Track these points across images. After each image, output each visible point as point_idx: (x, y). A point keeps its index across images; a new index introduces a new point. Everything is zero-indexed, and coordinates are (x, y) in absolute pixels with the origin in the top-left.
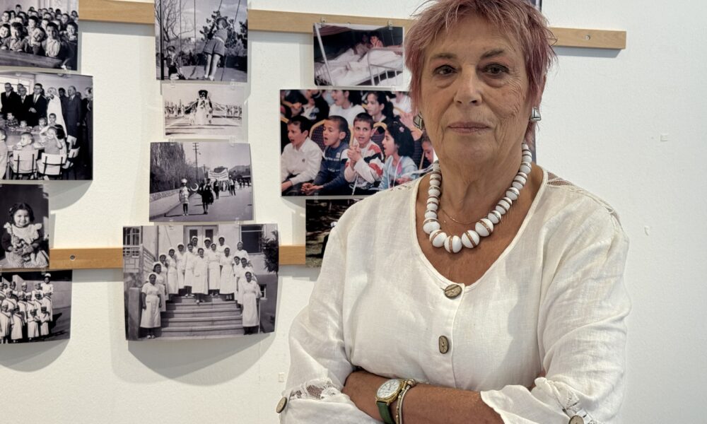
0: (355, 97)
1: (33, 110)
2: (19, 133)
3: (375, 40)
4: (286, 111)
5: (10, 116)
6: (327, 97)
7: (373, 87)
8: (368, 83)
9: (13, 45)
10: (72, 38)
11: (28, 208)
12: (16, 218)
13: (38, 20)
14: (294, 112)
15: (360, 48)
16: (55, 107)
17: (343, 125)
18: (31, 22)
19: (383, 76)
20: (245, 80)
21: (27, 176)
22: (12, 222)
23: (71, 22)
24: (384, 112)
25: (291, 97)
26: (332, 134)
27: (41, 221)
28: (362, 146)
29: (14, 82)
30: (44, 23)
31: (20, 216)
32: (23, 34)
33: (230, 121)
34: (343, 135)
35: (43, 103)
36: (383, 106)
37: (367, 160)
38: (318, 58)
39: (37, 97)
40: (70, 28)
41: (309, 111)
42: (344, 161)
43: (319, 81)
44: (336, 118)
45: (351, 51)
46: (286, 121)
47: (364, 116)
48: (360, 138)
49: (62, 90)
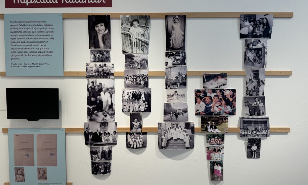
0: (214, 91)
1: (138, 97)
2: (135, 102)
3: (219, 76)
4: (196, 95)
5: (134, 98)
6: (207, 91)
7: (219, 88)
8: (217, 87)
9: (134, 83)
10: (147, 80)
11: (137, 118)
12: (135, 121)
13: (139, 77)
14: (198, 95)
15: (215, 79)
16: (143, 96)
17: (211, 98)
18: (138, 78)
19: (221, 86)
20: (186, 88)
21: (137, 111)
22: (134, 122)
23: (147, 77)
24: (222, 95)
25: (197, 92)
26: (208, 100)
27: (140, 121)
28: (216, 103)
29: (134, 91)
30: (141, 78)
31: (136, 120)
32: (136, 80)
33: (182, 98)
34: (211, 101)
35: (141, 95)
36: (221, 93)
37: (217, 107)
38: (204, 82)
39: (139, 94)
40: (146, 78)
41: (202, 95)
42: (211, 107)
43: (204, 87)
44: (209, 96)
45: (213, 80)
46: (196, 97)
47: (216, 96)
48: (215, 101)
49: (144, 92)
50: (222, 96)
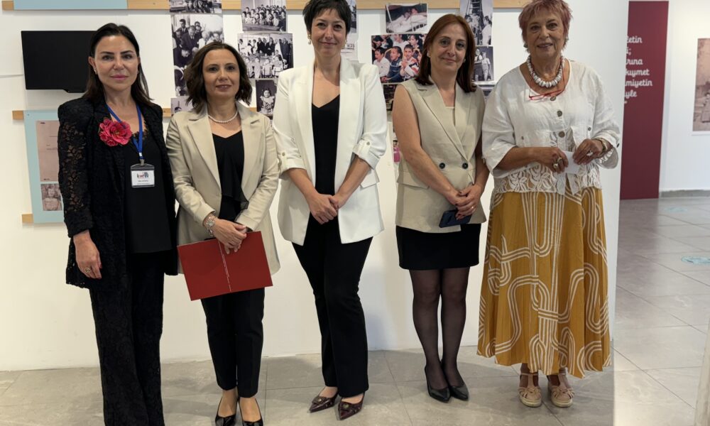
0: (404, 37)
1: (269, 49)
2: (264, 59)
3: (413, 10)
4: (374, 45)
5: (261, 52)
6: (392, 38)
7: (413, 32)
8: (411, 30)
9: (261, 22)
10: (283, 17)
11: (269, 90)
12: (265, 94)
13: (270, 11)
14: (378, 46)
15: (407, 14)
16: (278, 47)
17: (399, 50)
18: (267, 12)
19: (418, 27)
21: (268, 76)
22: (263, 95)
23: (283, 11)
24: (418, 44)
25: (377, 39)
26: (394, 55)
27: (274, 95)
28: (408, 60)
30: (272, 12)
31: (266, 93)
32: (264, 17)
33: (348, 51)
34: (399, 55)
35: (273, 45)
36: (417, 41)
37: (411, 66)
38: (388, 20)
39: (271, 43)
40: (283, 13)
41: (384, 45)
42: (400, 67)
43: (388, 31)
44: (396, 47)
45: (403, 16)
46: (374, 49)
47: (409, 46)
48: (407, 56)
49: (280, 40)
50: (418, 46)
